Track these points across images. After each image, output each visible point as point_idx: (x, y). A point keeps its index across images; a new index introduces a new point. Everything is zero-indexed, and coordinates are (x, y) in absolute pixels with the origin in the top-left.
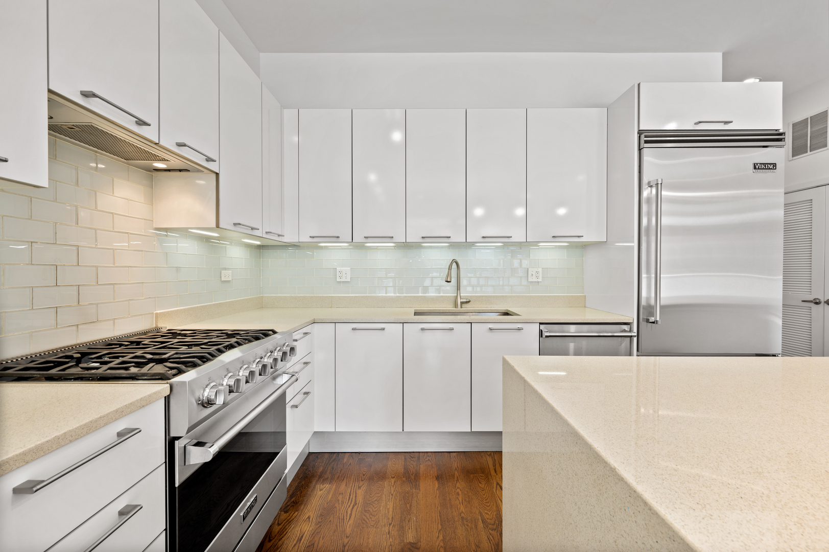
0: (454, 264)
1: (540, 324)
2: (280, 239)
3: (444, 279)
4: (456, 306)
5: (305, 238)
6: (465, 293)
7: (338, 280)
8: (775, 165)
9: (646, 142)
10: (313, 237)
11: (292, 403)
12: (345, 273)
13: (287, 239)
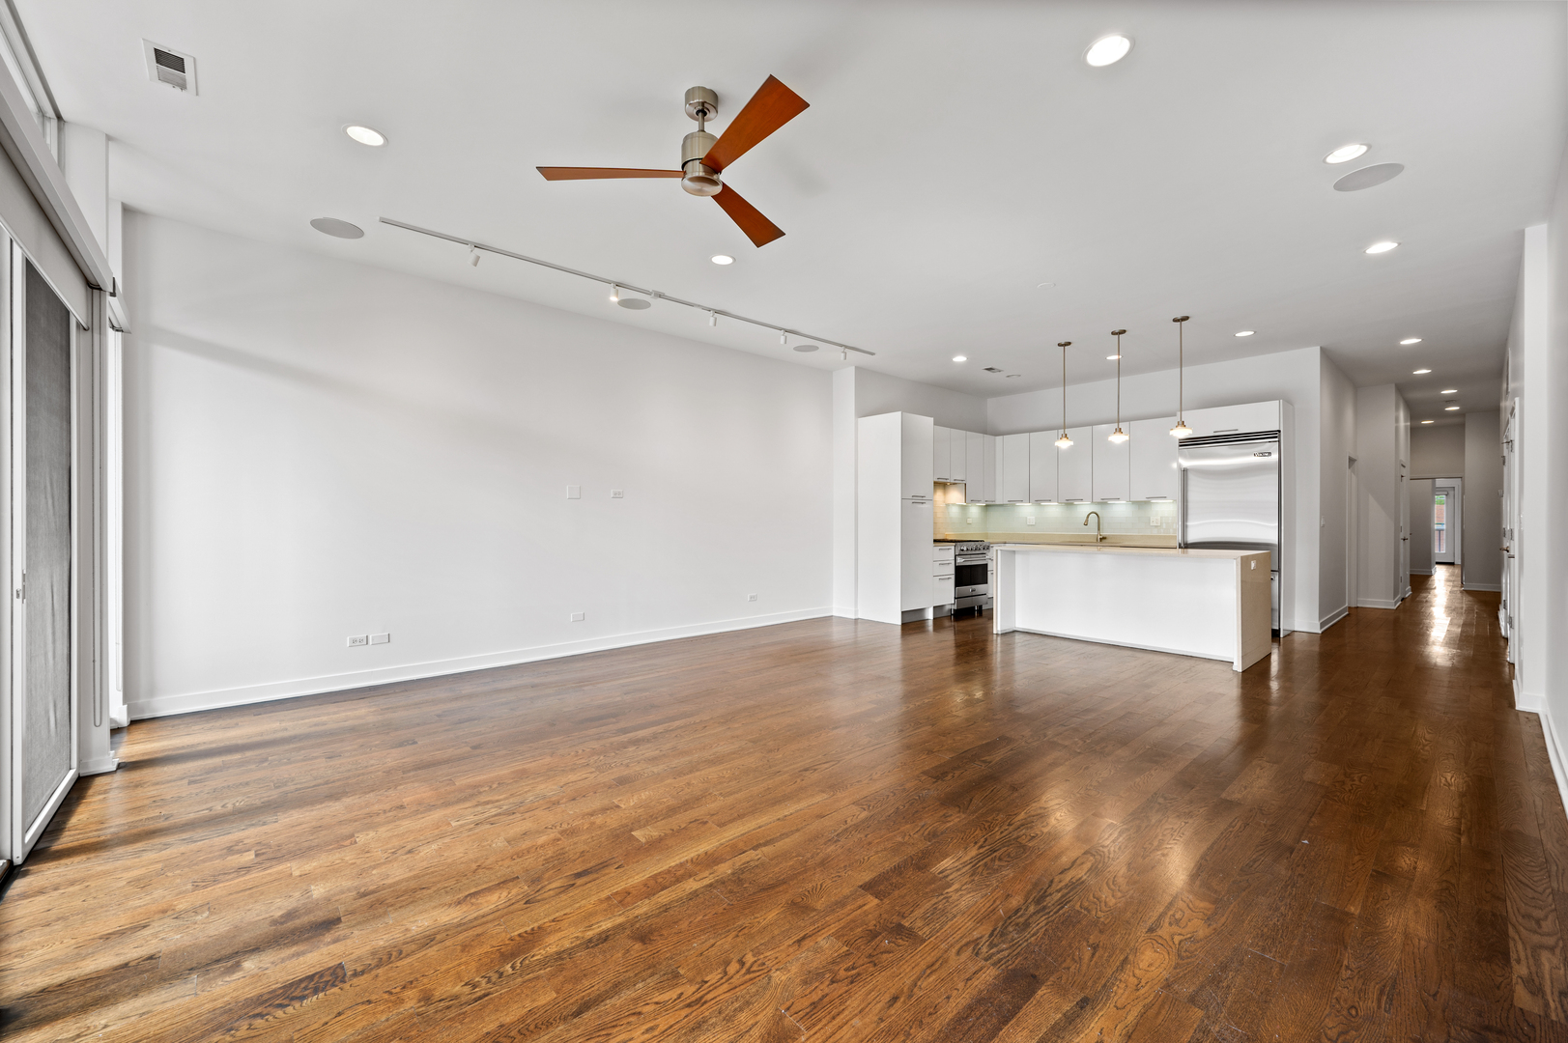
2: (995, 502)
3: (1086, 523)
4: (1097, 540)
5: (1006, 502)
7: (1029, 522)
8: (1269, 453)
9: (1181, 446)
10: (1009, 501)
12: (1032, 519)
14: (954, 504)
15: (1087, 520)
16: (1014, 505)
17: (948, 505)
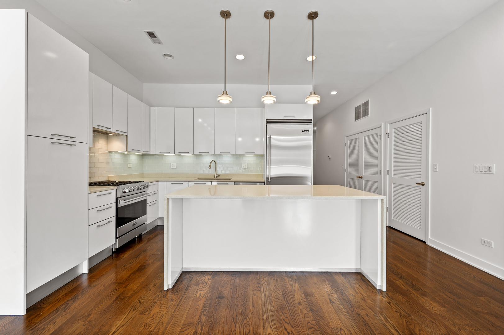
0: (213, 162)
1: (234, 182)
2: (149, 153)
3: (208, 167)
4: (215, 177)
5: (158, 153)
6: (219, 173)
7: (172, 167)
8: (309, 131)
9: (268, 123)
10: (161, 152)
11: (149, 204)
12: (174, 165)
13: (151, 153)
14: (116, 152)
15: (210, 166)
16: (163, 155)
17: (111, 152)
